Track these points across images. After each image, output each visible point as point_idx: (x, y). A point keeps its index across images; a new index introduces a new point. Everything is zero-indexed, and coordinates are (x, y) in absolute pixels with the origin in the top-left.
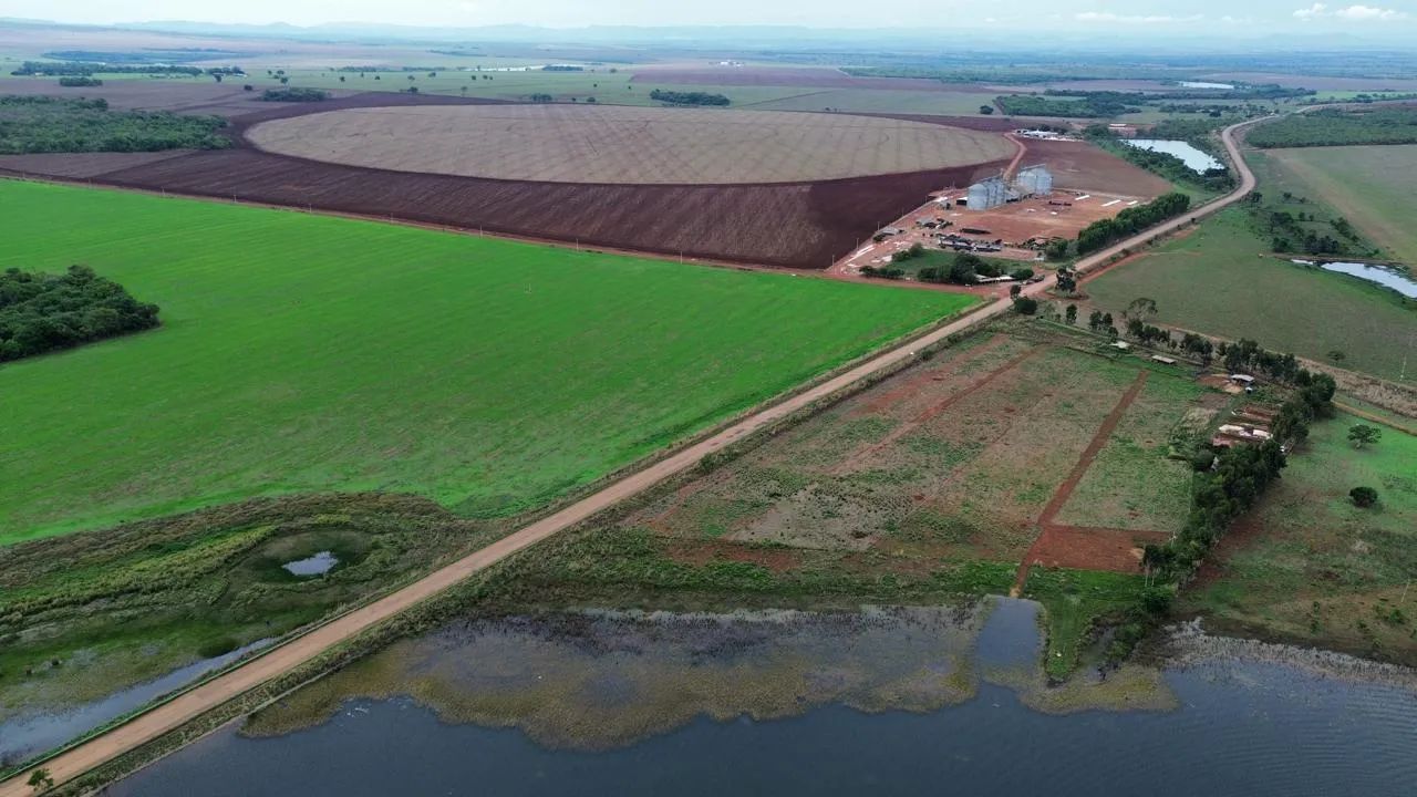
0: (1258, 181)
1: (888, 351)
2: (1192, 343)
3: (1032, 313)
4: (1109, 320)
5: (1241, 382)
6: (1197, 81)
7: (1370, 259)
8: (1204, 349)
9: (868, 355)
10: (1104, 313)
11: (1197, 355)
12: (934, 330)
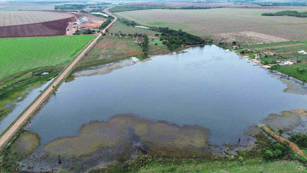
0: (117, 17)
1: (92, 42)
2: (129, 35)
3: (105, 35)
4: (117, 34)
5: (137, 38)
6: (90, 2)
7: (139, 25)
8: (131, 35)
9: (88, 44)
10: (116, 33)
11: (131, 37)
12: (94, 40)
